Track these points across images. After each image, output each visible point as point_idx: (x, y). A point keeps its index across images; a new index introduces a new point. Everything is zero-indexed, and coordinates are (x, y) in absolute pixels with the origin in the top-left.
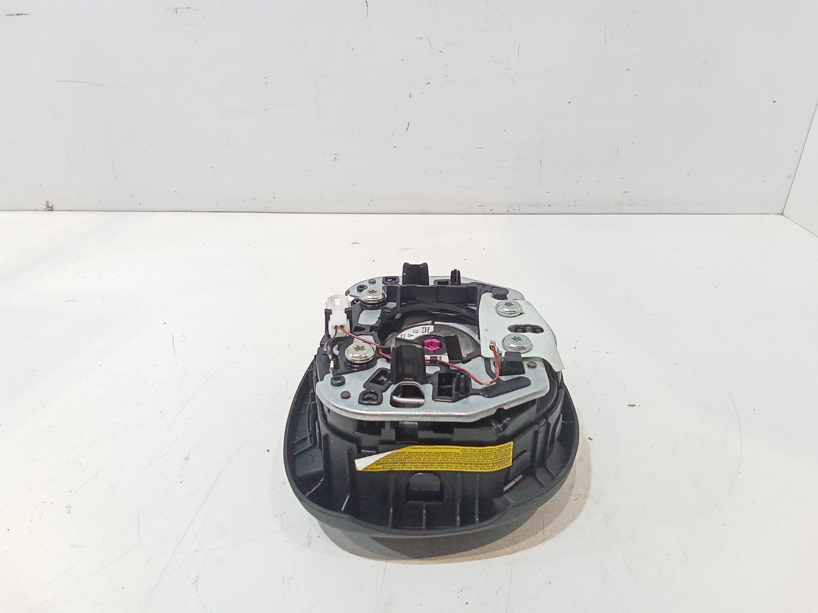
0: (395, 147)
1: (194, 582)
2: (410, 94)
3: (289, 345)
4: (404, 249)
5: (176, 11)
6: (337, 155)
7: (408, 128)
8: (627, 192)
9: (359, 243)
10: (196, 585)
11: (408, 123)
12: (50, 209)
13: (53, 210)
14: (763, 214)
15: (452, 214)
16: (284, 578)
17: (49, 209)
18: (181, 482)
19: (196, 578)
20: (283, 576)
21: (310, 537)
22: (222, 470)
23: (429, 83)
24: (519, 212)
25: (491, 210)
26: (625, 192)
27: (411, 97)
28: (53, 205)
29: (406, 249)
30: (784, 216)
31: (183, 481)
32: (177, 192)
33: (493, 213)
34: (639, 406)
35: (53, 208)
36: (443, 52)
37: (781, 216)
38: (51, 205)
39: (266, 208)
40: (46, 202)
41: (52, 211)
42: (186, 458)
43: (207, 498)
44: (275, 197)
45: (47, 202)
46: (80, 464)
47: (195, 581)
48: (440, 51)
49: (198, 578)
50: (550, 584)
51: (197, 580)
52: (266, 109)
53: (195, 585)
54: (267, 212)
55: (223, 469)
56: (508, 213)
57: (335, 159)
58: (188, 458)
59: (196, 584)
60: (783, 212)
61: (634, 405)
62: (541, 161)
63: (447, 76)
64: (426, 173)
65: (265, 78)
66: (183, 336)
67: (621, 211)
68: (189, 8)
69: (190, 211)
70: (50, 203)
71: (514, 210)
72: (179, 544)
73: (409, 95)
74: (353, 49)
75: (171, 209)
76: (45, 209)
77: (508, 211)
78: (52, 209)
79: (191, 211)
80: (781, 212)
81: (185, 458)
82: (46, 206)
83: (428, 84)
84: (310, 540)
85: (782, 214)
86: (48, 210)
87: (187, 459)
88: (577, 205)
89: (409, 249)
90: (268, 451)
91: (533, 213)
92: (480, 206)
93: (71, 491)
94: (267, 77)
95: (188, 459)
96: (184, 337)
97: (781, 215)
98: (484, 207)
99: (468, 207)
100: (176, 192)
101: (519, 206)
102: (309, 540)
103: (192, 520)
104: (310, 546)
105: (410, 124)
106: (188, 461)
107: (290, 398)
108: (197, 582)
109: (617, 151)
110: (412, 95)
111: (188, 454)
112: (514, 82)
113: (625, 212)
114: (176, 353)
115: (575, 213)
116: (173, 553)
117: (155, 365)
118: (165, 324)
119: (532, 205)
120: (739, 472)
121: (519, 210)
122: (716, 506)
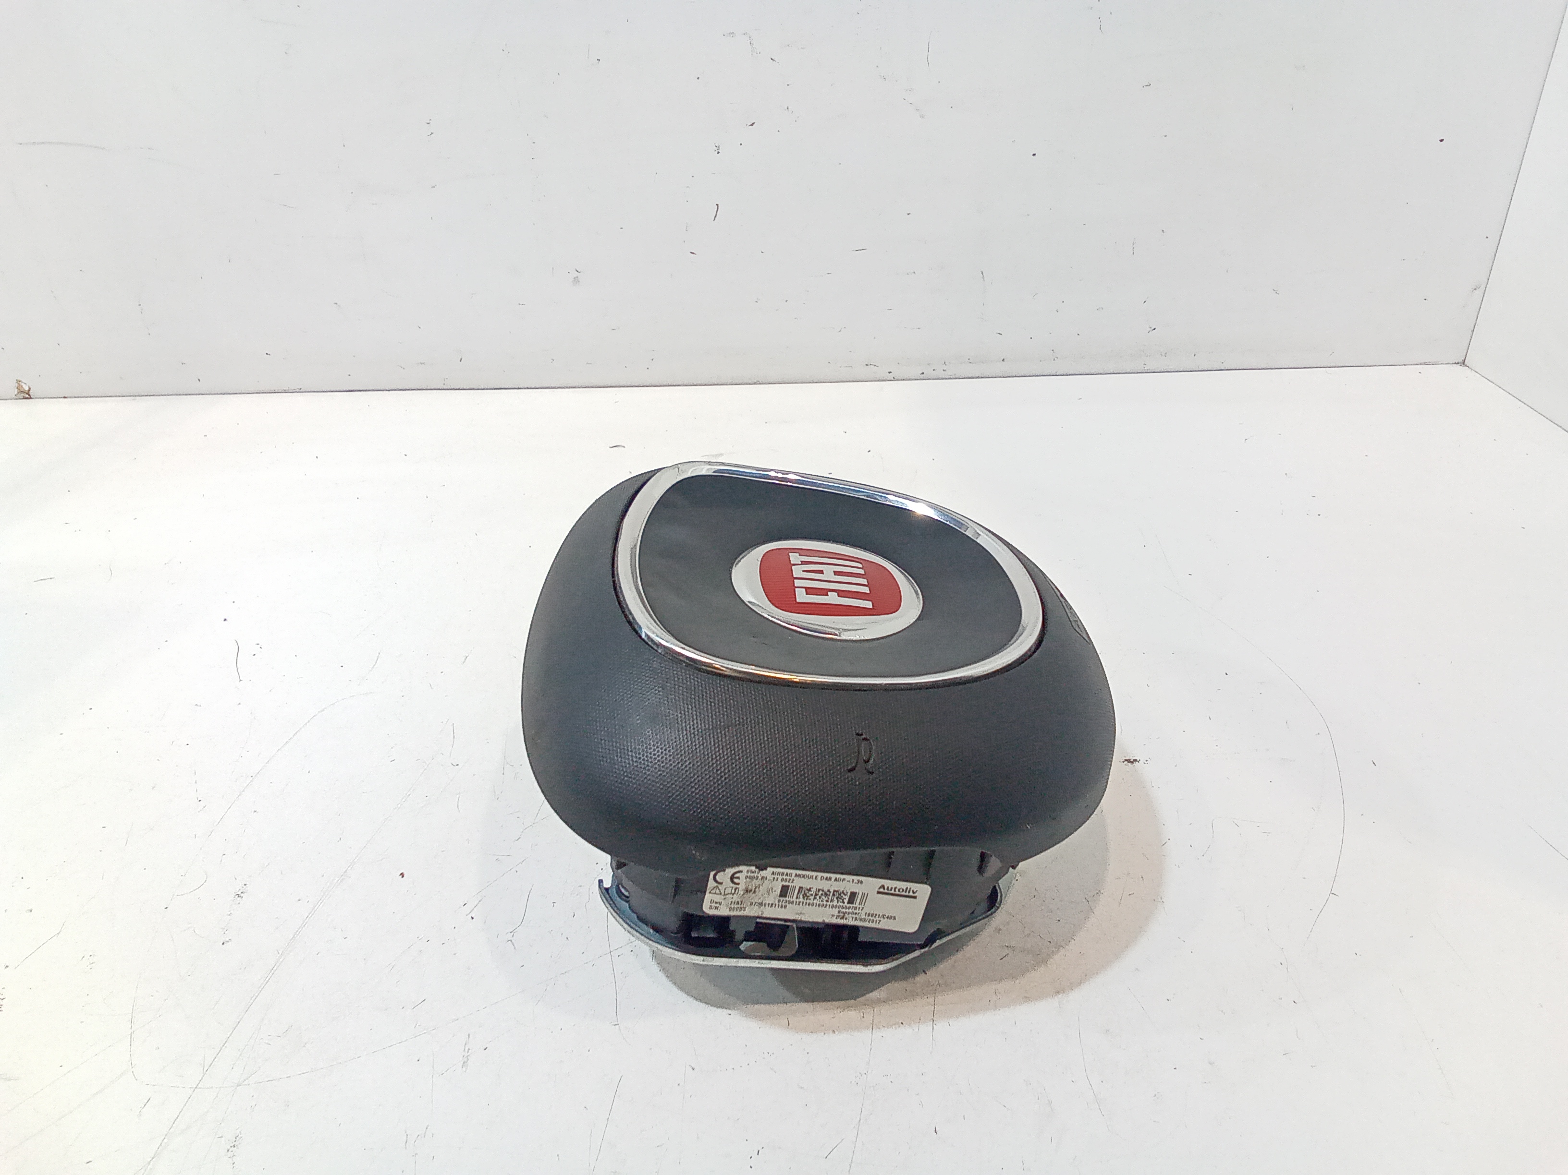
0: (693, 253)
1: (229, 1147)
2: (716, 146)
3: (465, 658)
4: (713, 455)
6: (579, 271)
7: (716, 215)
8: (1155, 329)
9: (624, 447)
10: (232, 1153)
11: (717, 205)
12: (27, 395)
13: (31, 398)
14: (1425, 364)
15: (813, 383)
16: (407, 1135)
17: (23, 395)
18: (223, 944)
19: (235, 1139)
20: (406, 1132)
21: (466, 1050)
22: (308, 916)
23: (754, 123)
24: (942, 374)
25: (890, 373)
26: (1151, 328)
27: (718, 153)
28: (30, 386)
29: (716, 455)
30: (1467, 367)
31: (227, 941)
32: (269, 354)
33: (894, 378)
34: (1146, 762)
35: (31, 393)
36: (777, 61)
37: (1461, 367)
38: (27, 389)
39: (446, 380)
40: (16, 381)
41: (31, 400)
42: (239, 893)
43: (271, 974)
44: (463, 359)
45: (18, 381)
46: (31, 911)
47: (231, 1147)
48: (772, 59)
49: (238, 1138)
50: (936, 1133)
51: (236, 1143)
52: (434, 185)
53: (230, 1154)
54: (449, 387)
55: (309, 914)
56: (923, 377)
57: (576, 280)
58: (242, 893)
59: (232, 1151)
60: (1465, 360)
61: (1135, 760)
62: (982, 273)
63: (788, 108)
64: (757, 302)
65: (428, 123)
66: (258, 644)
67: (1145, 366)
69: (298, 391)
70: (23, 384)
71: (934, 370)
72: (207, 1071)
73: (716, 149)
74: (599, 60)
75: (261, 389)
76: (15, 395)
77: (923, 373)
78: (29, 395)
79: (300, 391)
80: (1460, 361)
81: (237, 893)
82: (16, 390)
83: (752, 125)
84: (467, 1056)
85: (1464, 364)
86: (22, 397)
87: (240, 897)
88: (1058, 357)
89: (722, 455)
90: (401, 876)
91: (973, 375)
92: (867, 365)
93: (8, 965)
94: (431, 122)
95: (242, 895)
96: (259, 646)
97: (1461, 365)
98: (876, 367)
99: (844, 367)
100: (267, 354)
101: (945, 363)
102: (465, 1057)
103: (238, 1020)
104: (466, 1069)
105: (719, 205)
106: (243, 898)
107: (457, 765)
108: (234, 1148)
109: (1132, 248)
110: (720, 148)
111: (243, 886)
112: (922, 117)
113: (1152, 368)
114: (240, 680)
115: (1054, 373)
116: (194, 1090)
117: (196, 705)
118: (225, 622)
119: (970, 361)
120: (1333, 894)
121: (944, 370)
122: (1281, 963)
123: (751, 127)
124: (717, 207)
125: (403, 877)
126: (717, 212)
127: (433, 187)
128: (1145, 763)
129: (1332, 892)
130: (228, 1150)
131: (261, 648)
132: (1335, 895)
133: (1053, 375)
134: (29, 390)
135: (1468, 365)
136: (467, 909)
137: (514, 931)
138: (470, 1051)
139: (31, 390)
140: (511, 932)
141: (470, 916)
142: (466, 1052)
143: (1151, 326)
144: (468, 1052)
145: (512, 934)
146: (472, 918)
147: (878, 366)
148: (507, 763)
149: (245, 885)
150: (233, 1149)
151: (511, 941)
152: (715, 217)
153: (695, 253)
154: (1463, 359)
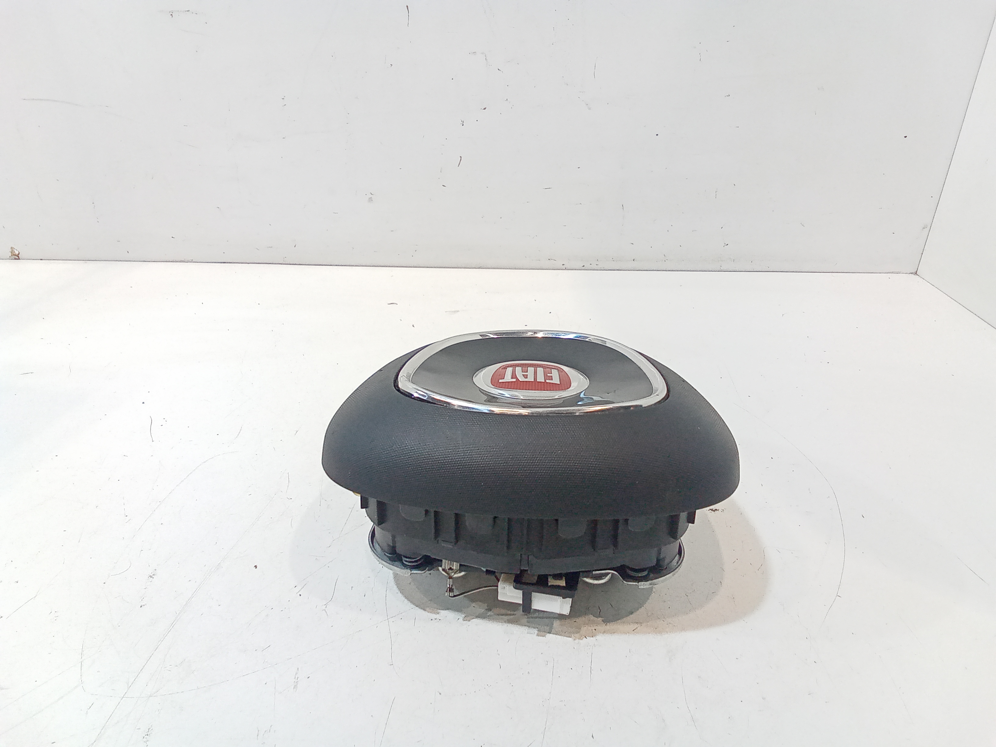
0: (444, 186)
1: (144, 736)
2: (462, 121)
3: (296, 432)
4: (453, 311)
5: (171, 15)
6: (372, 194)
8: (728, 245)
9: (397, 304)
11: (461, 157)
12: (16, 257)
13: (19, 259)
14: (892, 273)
15: (516, 269)
16: (258, 731)
18: (141, 607)
19: (148, 731)
20: (258, 728)
21: (296, 678)
24: (596, 267)
25: (563, 265)
26: (725, 244)
27: (463, 125)
28: (20, 252)
29: (455, 311)
30: (918, 276)
31: (143, 605)
32: (174, 238)
33: (566, 268)
35: (19, 256)
36: (502, 71)
37: (915, 276)
38: (17, 253)
39: (285, 258)
40: (10, 248)
41: (19, 260)
42: (152, 575)
43: (172, 627)
44: (296, 246)
45: (12, 249)
46: (17, 582)
47: (146, 735)
48: (499, 69)
49: (150, 730)
50: (593, 738)
51: (149, 733)
53: (145, 739)
54: (286, 263)
55: (196, 590)
56: (583, 268)
57: (370, 200)
58: (153, 575)
59: (146, 738)
60: (917, 272)
61: (716, 510)
62: (623, 205)
63: (507, 100)
64: (482, 217)
65: (283, 99)
66: (164, 419)
67: (721, 267)
68: (188, 11)
69: (190, 261)
70: (15, 250)
71: (590, 264)
72: (130, 686)
73: (462, 123)
74: (392, 65)
75: (167, 259)
76: (10, 257)
77: (584, 266)
79: (192, 261)
80: (914, 271)
81: (150, 575)
82: (10, 253)
83: (485, 109)
84: (297, 682)
85: (916, 274)
86: (14, 258)
88: (667, 260)
89: (458, 311)
90: (255, 567)
91: (615, 269)
92: (549, 259)
94: (285, 98)
95: (153, 576)
96: (165, 420)
98: (555, 261)
99: (535, 260)
100: (172, 237)
101: (598, 260)
102: (295, 682)
103: (150, 655)
104: (296, 690)
105: (462, 157)
106: (154, 579)
107: (291, 499)
108: (148, 736)
109: (715, 194)
110: (464, 122)
111: (154, 570)
112: (590, 109)
113: (725, 269)
114: (153, 441)
115: (665, 269)
116: (122, 699)
117: (124, 456)
118: (143, 404)
119: (613, 260)
120: (838, 596)
121: (597, 265)
122: (807, 638)
123: (484, 110)
124: (460, 158)
125: (256, 568)
126: (460, 162)
127: (284, 138)
128: (722, 512)
129: (838, 595)
130: (144, 737)
131: (166, 421)
132: (839, 596)
133: (664, 271)
134: (19, 254)
135: (918, 275)
136: (297, 589)
137: (327, 604)
138: (299, 679)
139: (20, 254)
140: (325, 605)
141: (299, 594)
142: (296, 679)
143: (725, 243)
144: (297, 679)
145: (326, 606)
146: (300, 595)
147: (556, 260)
148: (323, 499)
149: (155, 570)
150: (146, 737)
151: (325, 610)
152: (459, 164)
153: (445, 186)
154: (916, 271)
